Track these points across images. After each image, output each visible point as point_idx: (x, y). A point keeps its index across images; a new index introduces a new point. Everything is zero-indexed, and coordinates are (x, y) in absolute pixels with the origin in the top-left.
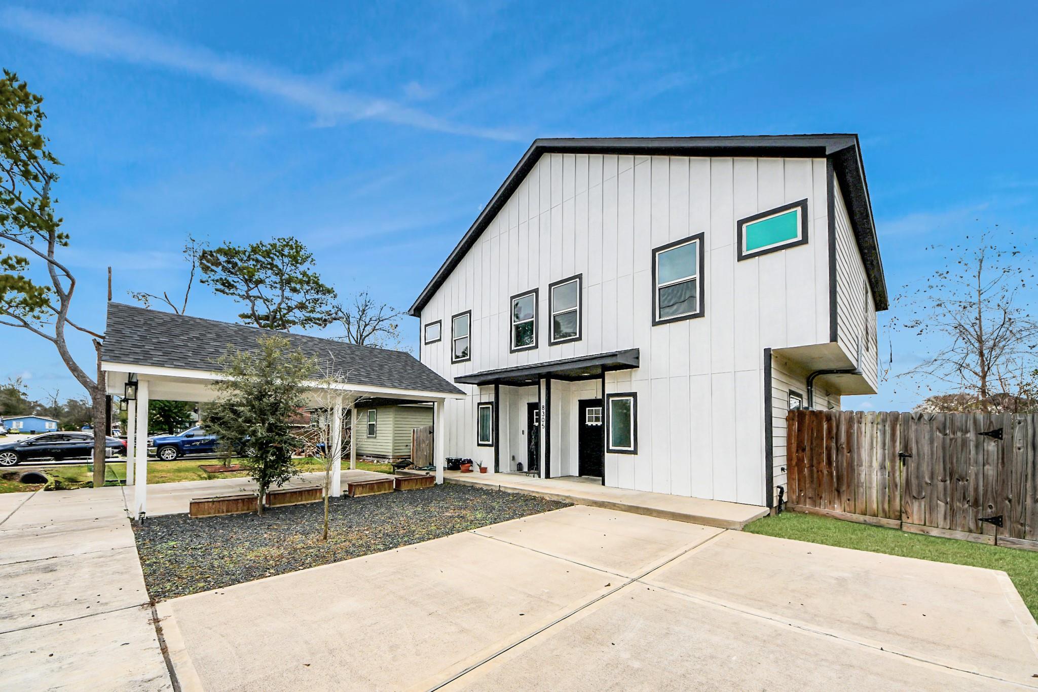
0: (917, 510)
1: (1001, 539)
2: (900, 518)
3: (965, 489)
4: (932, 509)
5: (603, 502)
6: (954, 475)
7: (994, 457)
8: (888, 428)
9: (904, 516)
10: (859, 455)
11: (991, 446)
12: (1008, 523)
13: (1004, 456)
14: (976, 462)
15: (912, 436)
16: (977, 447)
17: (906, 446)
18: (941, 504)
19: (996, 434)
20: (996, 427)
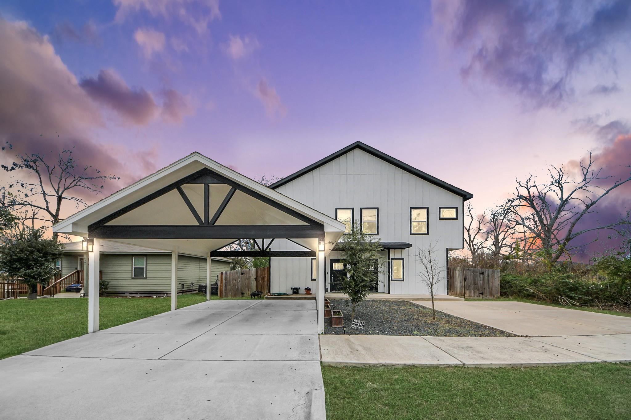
0: (467, 293)
1: (484, 298)
2: (464, 295)
3: (477, 287)
4: (470, 292)
5: (418, 299)
6: (475, 283)
7: (482, 279)
8: (462, 272)
9: (465, 294)
10: (455, 279)
11: (481, 276)
12: (484, 294)
13: (484, 278)
14: (479, 280)
15: (467, 273)
16: (479, 276)
17: (466, 276)
18: (472, 291)
19: (483, 273)
20: (482, 272)
